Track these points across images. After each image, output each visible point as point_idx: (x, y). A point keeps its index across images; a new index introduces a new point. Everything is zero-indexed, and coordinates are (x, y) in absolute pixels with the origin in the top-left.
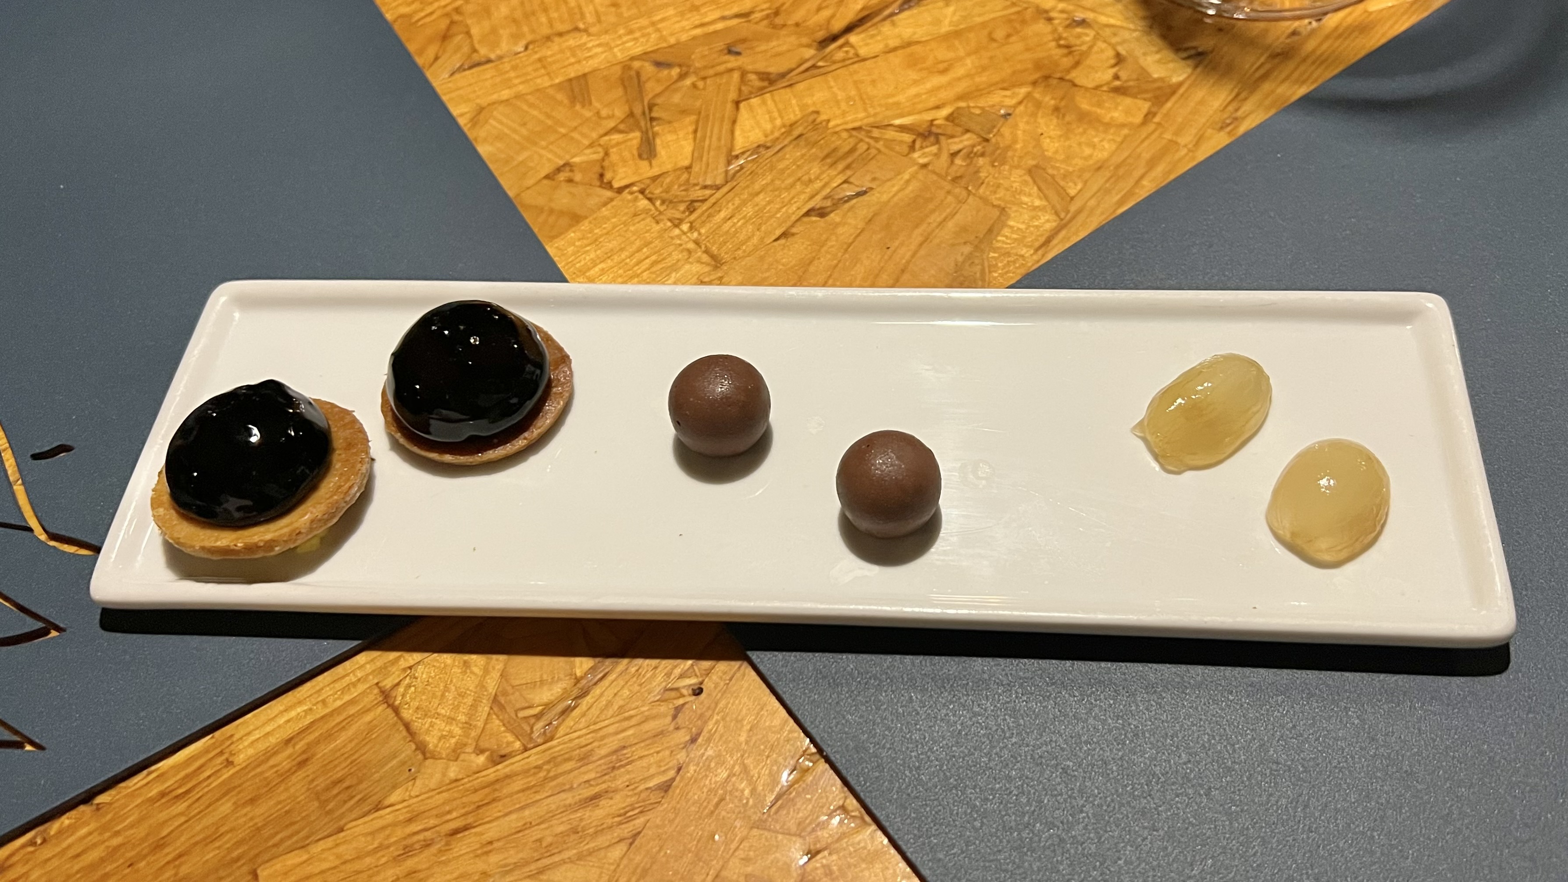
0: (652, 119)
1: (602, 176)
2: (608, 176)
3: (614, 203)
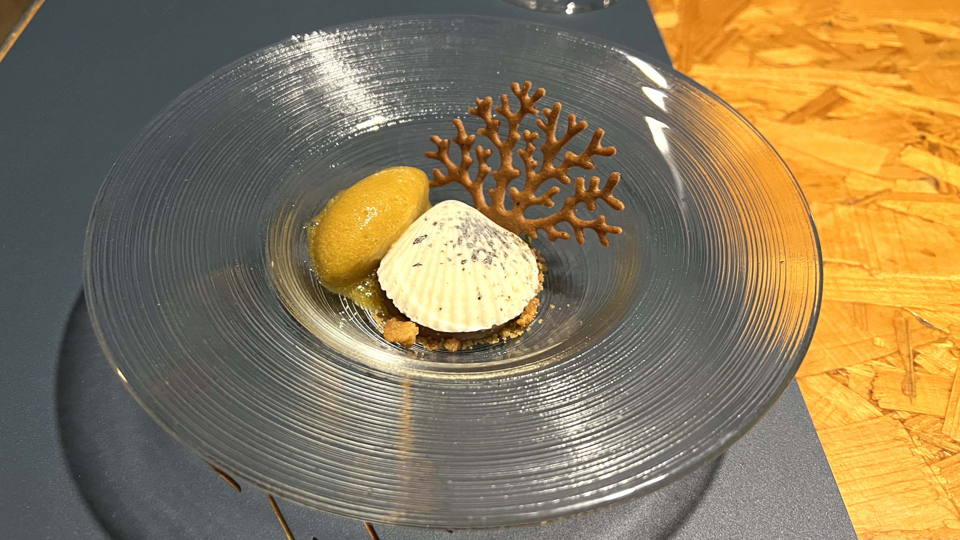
0: (915, 364)
1: (871, 392)
2: (876, 396)
3: (878, 420)
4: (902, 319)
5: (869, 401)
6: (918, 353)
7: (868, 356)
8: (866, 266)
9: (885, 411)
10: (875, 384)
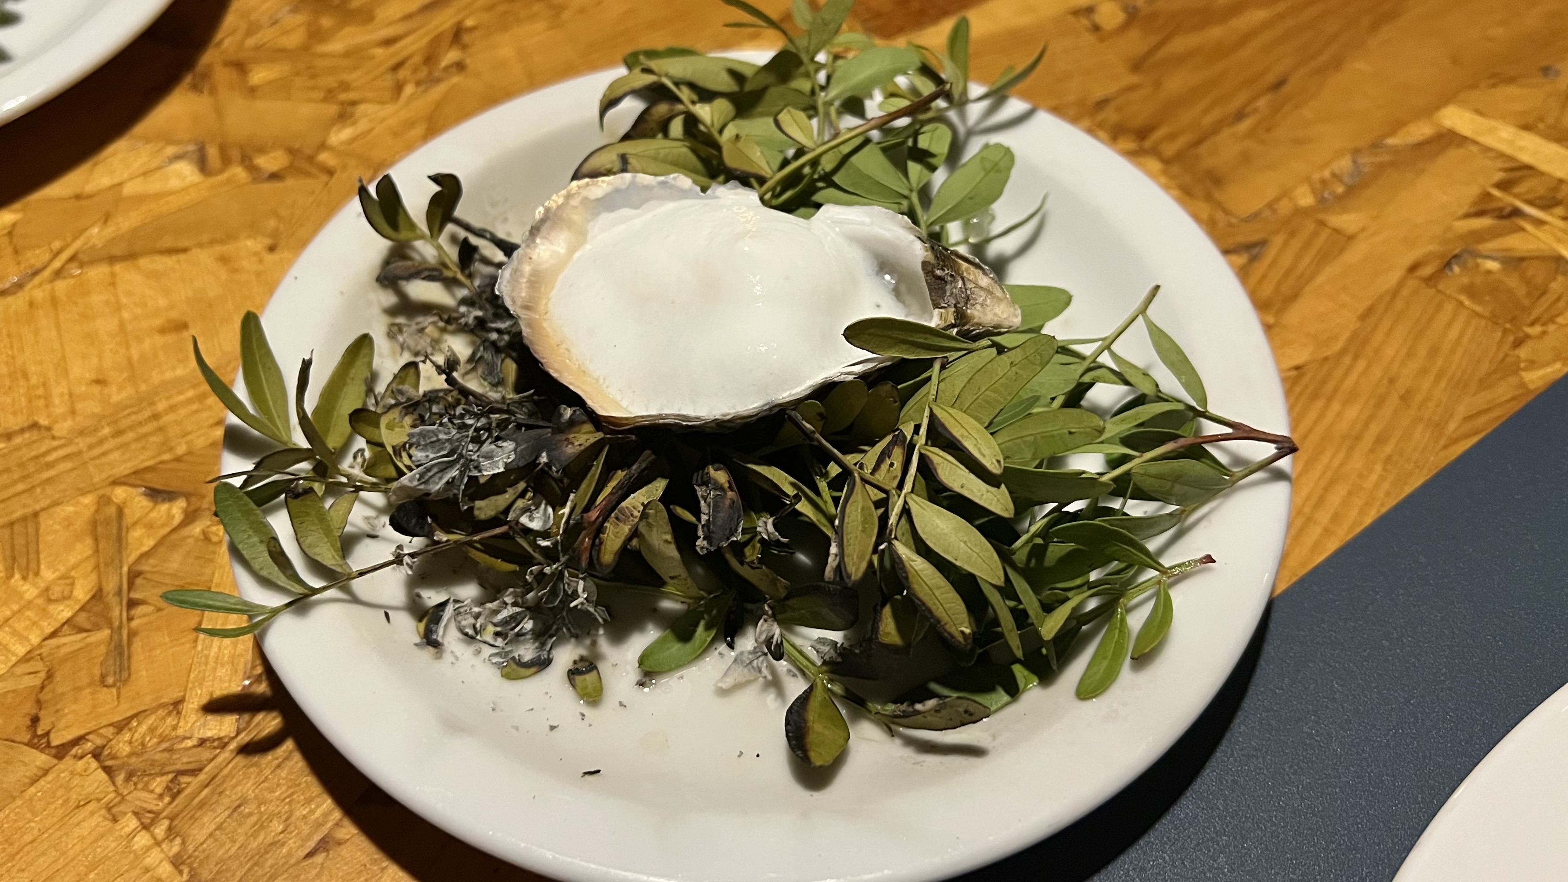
4: (112, 511)
5: (29, 744)
6: (139, 574)
7: (35, 639)
8: (43, 421)
9: (61, 751)
10: (45, 696)
